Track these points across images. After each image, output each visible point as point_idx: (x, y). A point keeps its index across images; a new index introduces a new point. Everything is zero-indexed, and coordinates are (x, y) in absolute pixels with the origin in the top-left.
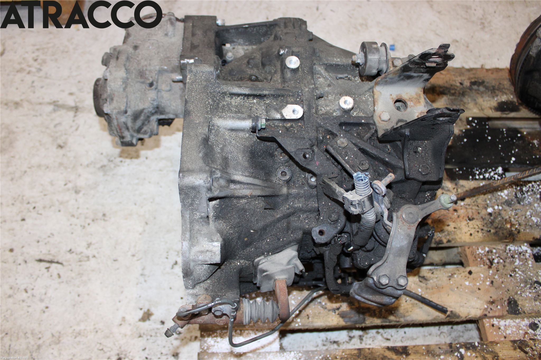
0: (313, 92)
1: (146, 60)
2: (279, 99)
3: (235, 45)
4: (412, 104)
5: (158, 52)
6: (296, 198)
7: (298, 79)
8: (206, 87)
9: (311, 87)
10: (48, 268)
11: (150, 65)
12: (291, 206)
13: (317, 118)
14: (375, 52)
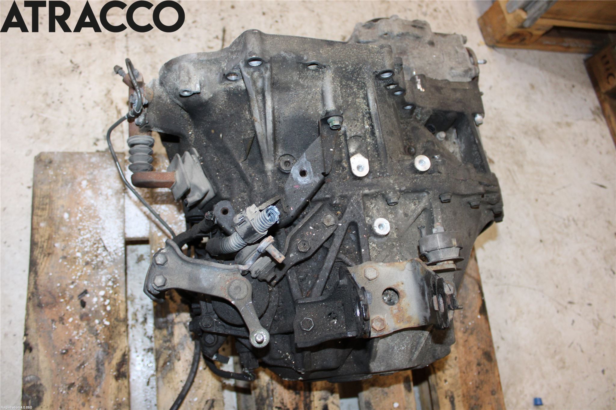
0: (390, 188)
1: (419, 53)
2: (375, 153)
3: (458, 144)
4: (395, 311)
5: (430, 64)
6: (263, 183)
7: (404, 174)
8: (365, 62)
9: (396, 186)
10: (217, 37)
11: (414, 57)
12: (254, 179)
13: (358, 195)
14: (446, 241)
